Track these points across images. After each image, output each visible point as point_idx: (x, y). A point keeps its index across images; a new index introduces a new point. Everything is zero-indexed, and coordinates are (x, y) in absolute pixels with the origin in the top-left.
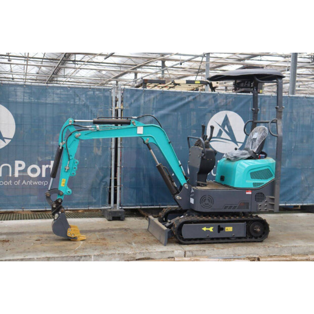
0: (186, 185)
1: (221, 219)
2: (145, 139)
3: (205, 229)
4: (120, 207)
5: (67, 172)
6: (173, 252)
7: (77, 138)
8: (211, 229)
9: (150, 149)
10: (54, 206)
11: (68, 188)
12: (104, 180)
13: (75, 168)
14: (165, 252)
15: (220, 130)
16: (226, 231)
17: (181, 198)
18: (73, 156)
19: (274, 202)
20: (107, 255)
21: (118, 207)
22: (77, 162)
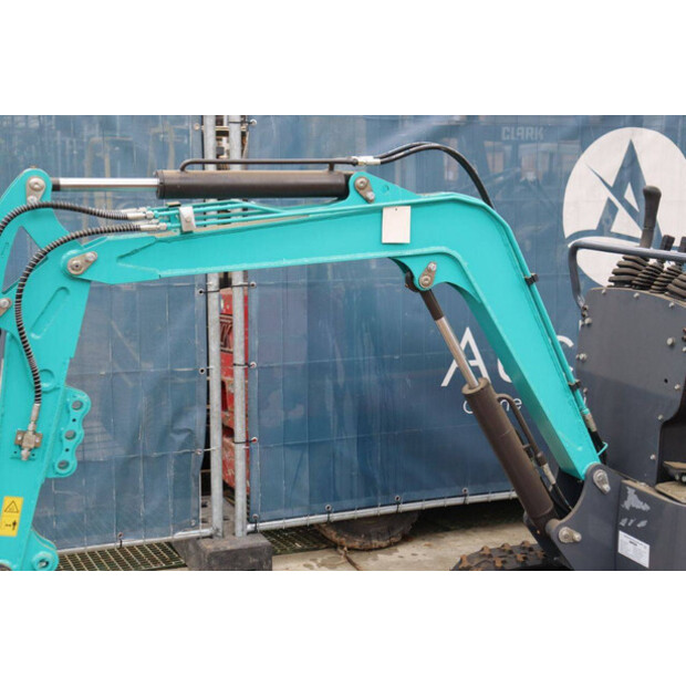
0: (600, 474)
2: (417, 269)
4: (250, 527)
5: (29, 459)
7: (73, 278)
9: (436, 315)
12: (183, 424)
13: (71, 436)
15: (609, 201)
17: (577, 536)
21: (239, 527)
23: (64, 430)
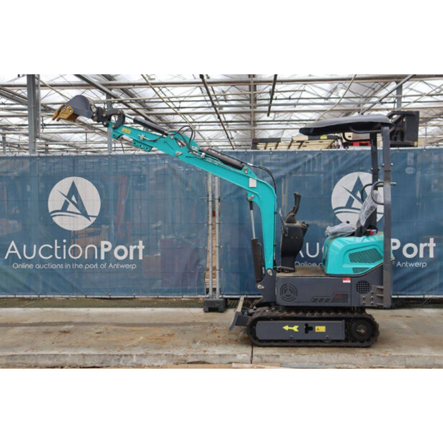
0: (269, 271)
1: (308, 315)
3: (286, 328)
4: (220, 296)
6: (235, 355)
8: (295, 328)
14: (225, 355)
15: (350, 197)
16: (316, 331)
17: (263, 287)
19: (382, 293)
20: (151, 355)
21: (217, 296)
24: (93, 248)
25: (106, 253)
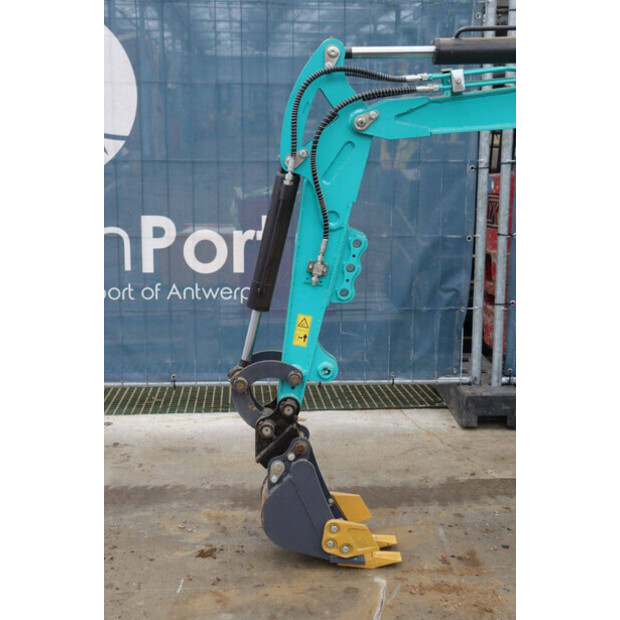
4: (504, 379)
5: (317, 285)
10: (267, 432)
11: (321, 351)
12: (449, 285)
13: (351, 269)
18: (345, 215)
21: (495, 378)
22: (358, 243)
23: (346, 263)
24: (119, 238)
25: (157, 252)
